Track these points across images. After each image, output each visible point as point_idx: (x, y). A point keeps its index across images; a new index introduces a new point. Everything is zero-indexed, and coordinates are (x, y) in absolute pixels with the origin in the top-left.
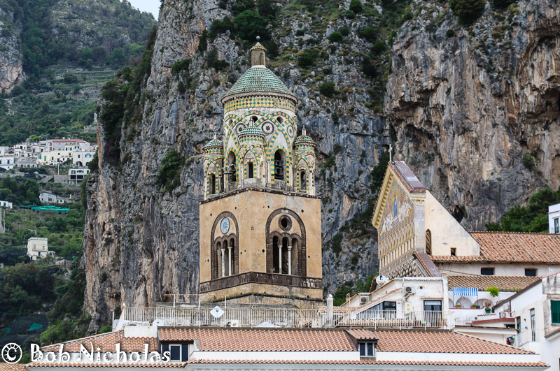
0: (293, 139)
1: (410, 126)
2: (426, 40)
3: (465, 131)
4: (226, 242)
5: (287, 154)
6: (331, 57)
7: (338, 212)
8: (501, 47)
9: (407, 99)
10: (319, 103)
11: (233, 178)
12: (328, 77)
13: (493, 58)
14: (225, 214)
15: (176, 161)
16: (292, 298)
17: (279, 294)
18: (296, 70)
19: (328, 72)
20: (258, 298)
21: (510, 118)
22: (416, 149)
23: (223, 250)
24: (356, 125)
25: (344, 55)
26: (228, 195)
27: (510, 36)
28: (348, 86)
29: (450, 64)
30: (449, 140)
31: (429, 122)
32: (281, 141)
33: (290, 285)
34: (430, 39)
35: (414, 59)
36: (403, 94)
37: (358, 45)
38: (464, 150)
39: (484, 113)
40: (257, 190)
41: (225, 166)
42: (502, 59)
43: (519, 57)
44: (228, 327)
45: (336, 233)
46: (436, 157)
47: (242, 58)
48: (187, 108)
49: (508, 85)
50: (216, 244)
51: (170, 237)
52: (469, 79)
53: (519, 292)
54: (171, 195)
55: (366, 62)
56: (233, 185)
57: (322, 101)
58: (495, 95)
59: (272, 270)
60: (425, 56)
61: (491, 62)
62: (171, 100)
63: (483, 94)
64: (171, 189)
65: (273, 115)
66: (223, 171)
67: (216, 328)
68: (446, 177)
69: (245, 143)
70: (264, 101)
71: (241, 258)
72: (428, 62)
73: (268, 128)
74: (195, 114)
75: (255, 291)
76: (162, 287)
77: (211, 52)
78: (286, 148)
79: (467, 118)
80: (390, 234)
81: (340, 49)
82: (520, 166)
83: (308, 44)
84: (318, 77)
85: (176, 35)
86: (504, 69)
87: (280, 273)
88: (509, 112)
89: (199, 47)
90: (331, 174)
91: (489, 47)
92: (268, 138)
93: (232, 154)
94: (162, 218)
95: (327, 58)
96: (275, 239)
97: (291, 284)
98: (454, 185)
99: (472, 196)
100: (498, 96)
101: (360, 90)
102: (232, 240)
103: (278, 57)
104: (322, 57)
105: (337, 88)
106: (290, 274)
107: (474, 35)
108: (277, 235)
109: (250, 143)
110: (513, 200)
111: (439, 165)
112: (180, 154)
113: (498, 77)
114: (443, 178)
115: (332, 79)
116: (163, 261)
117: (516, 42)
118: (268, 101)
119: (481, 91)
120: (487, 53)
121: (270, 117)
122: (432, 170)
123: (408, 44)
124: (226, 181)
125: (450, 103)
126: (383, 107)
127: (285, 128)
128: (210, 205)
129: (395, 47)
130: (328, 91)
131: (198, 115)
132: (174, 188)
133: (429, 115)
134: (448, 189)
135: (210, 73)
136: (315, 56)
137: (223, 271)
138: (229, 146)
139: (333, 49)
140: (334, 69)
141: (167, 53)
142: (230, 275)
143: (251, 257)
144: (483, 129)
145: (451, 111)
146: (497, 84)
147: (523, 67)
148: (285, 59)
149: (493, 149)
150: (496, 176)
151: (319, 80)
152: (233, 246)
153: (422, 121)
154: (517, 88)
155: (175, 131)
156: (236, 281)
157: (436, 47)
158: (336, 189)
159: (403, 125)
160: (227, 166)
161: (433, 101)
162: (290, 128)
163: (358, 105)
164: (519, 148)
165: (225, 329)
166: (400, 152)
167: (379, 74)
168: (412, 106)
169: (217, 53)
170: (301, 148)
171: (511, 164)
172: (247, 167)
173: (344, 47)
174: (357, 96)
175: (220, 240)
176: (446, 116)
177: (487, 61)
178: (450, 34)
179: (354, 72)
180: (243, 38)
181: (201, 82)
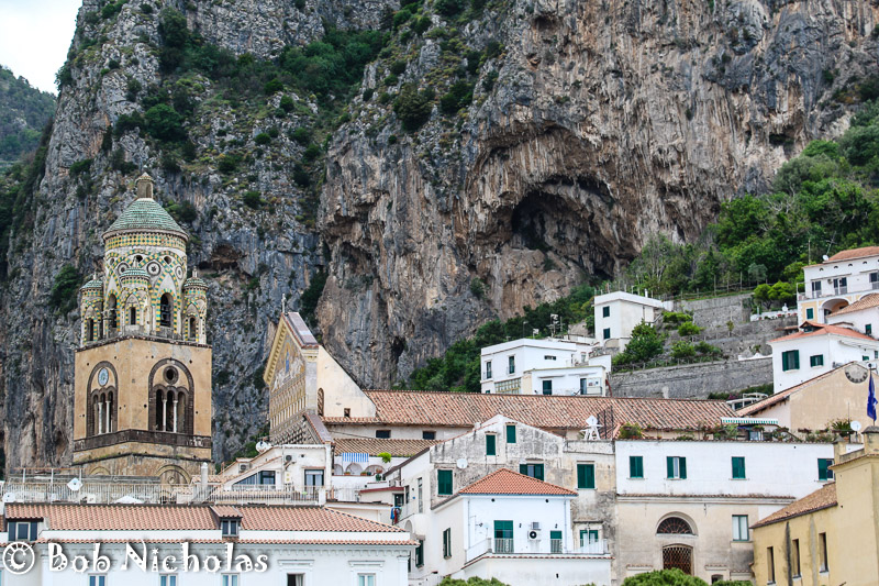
0: (182, 282)
1: (346, 244)
2: (366, 146)
3: (407, 252)
4: (103, 395)
5: (175, 298)
6: (257, 162)
7: (261, 341)
8: (448, 156)
9: (343, 213)
10: (243, 215)
11: (114, 324)
12: (253, 185)
13: (439, 169)
14: (104, 364)
15: (72, 278)
16: (176, 458)
17: (162, 454)
18: (216, 176)
19: (253, 179)
20: (138, 458)
21: (458, 239)
22: (353, 270)
23: (100, 404)
24: (285, 242)
25: (273, 160)
26: (108, 343)
27: (459, 146)
28: (277, 196)
29: (392, 175)
30: (390, 261)
31: (367, 240)
32: (169, 284)
33: (174, 444)
34: (370, 145)
35: (352, 168)
36: (338, 207)
37: (289, 150)
38: (406, 273)
39: (429, 232)
40: (140, 339)
41: (105, 310)
42: (450, 171)
43: (468, 169)
44: (84, 503)
45: (259, 366)
46: (375, 281)
47: (153, 159)
48: (87, 217)
49: (455, 200)
50: (93, 398)
51: (63, 369)
52: (413, 193)
53: (412, 458)
54: (66, 319)
55: (297, 168)
56: (113, 331)
57: (246, 212)
58: (441, 212)
59: (155, 427)
60: (364, 164)
61: (437, 174)
62: (68, 207)
63: (428, 211)
64: (66, 312)
65: (160, 254)
66: (102, 316)
67: (69, 505)
68: (386, 304)
69: (127, 285)
70: (150, 239)
71: (120, 414)
72: (367, 172)
73: (154, 269)
74: (96, 224)
75: (135, 451)
76: (54, 427)
77: (117, 153)
78: (174, 291)
79: (410, 237)
80: (281, 392)
81: (268, 154)
82: (467, 292)
83: (231, 146)
84: (242, 185)
85: (76, 131)
86: (452, 182)
87: (164, 431)
88: (457, 232)
89: (103, 145)
90: (255, 297)
91: (435, 158)
92: (154, 279)
93: (113, 296)
94: (55, 345)
95: (253, 163)
96: (159, 393)
97: (176, 442)
98: (394, 313)
99: (413, 326)
100: (445, 213)
101: (289, 201)
102: (111, 393)
103: (196, 160)
104: (247, 161)
105: (263, 199)
106: (175, 431)
107: (419, 143)
108: (161, 388)
109: (133, 285)
110: (459, 332)
111: (378, 290)
112: (78, 270)
113: (445, 191)
114: (383, 305)
115: (258, 187)
116: (55, 396)
117: (465, 152)
118: (154, 239)
119: (426, 207)
120: (433, 164)
121: (156, 256)
122: (370, 295)
123: (345, 151)
124: (106, 328)
125: (391, 220)
126: (316, 221)
127: (173, 269)
128: (87, 354)
129: (331, 153)
130: (252, 202)
131: (100, 226)
132: (70, 310)
133: (367, 233)
134: (387, 317)
135: (115, 176)
136: (239, 161)
137: (100, 428)
138: (110, 288)
139: (260, 154)
140: (260, 175)
141: (65, 152)
142: (107, 432)
143: (131, 413)
144: (427, 250)
145: (392, 229)
146: (444, 200)
147: (473, 181)
148: (203, 163)
149: (438, 273)
150: (441, 303)
151: (242, 188)
152: (111, 400)
153: (360, 238)
154: (466, 205)
155: (73, 243)
156: (114, 439)
157: (376, 155)
158: (260, 315)
159: (338, 243)
160: (107, 311)
161: (372, 217)
162: (179, 269)
163: (287, 219)
164: (467, 273)
165: (79, 505)
166: (335, 274)
167: (313, 183)
168: (350, 221)
169: (124, 153)
170: (191, 292)
171: (458, 290)
172: (129, 312)
173: (272, 151)
174: (287, 208)
175: (97, 393)
176: (386, 234)
177: (434, 173)
178: (393, 141)
179: (284, 179)
180: (155, 137)
181: (104, 187)
